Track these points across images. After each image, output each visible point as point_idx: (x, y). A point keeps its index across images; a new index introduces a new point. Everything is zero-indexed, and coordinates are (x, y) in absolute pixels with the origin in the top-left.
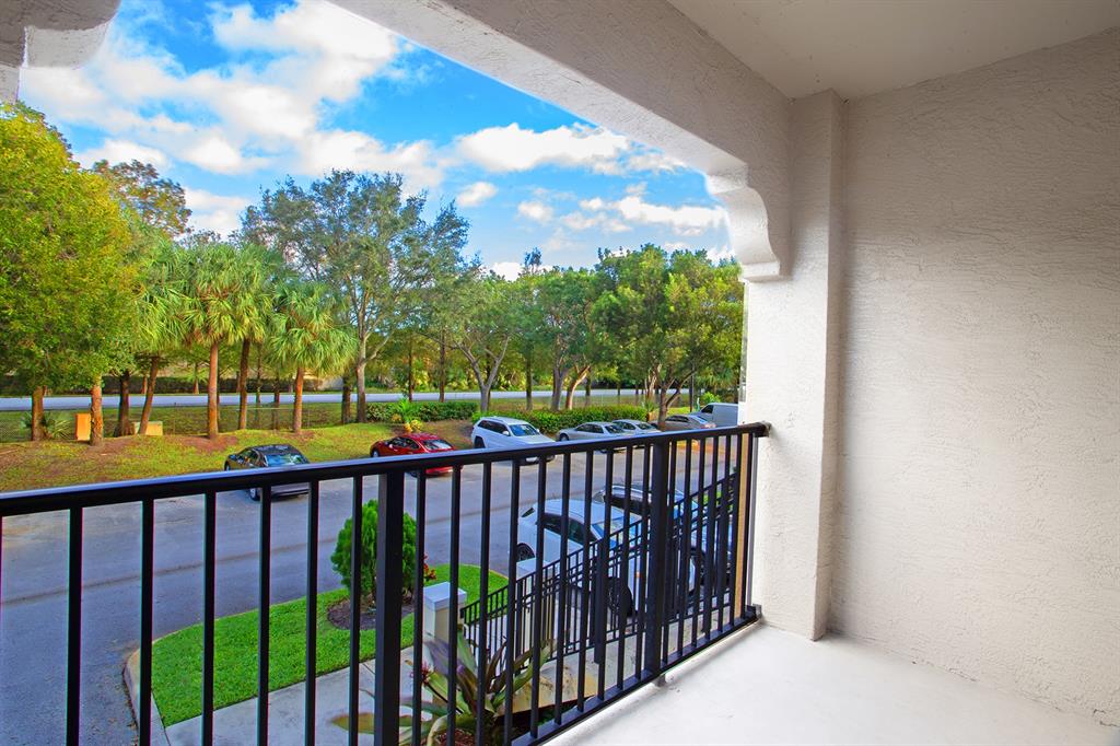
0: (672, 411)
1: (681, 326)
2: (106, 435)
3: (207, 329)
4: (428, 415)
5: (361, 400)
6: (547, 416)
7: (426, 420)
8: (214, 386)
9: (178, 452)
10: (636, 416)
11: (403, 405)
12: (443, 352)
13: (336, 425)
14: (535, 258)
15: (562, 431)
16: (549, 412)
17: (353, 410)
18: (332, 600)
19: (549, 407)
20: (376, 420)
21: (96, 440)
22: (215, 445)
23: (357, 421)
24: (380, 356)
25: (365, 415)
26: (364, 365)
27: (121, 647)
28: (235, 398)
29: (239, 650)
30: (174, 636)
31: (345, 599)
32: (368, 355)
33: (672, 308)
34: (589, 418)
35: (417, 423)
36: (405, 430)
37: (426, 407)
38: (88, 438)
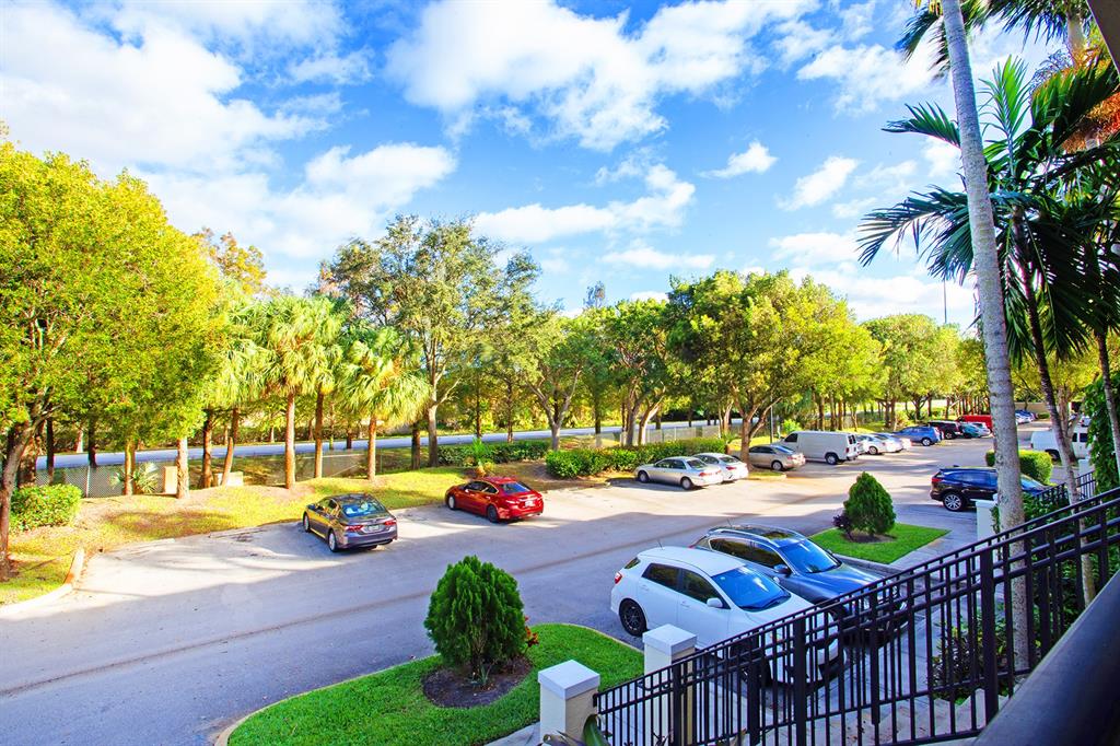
0: (755, 442)
1: (763, 350)
2: (192, 487)
3: (283, 381)
4: (502, 455)
5: (433, 442)
6: (623, 453)
7: (498, 462)
8: (291, 435)
9: (258, 503)
10: (714, 449)
11: (476, 446)
12: (509, 392)
13: (407, 470)
14: (598, 292)
15: (640, 468)
16: (623, 448)
17: (425, 454)
18: (426, 669)
19: (625, 443)
20: (447, 463)
21: (182, 492)
22: (294, 494)
23: (429, 465)
24: (450, 398)
25: (438, 459)
26: (435, 408)
27: (206, 726)
28: (311, 444)
29: (332, 733)
30: (261, 716)
31: (440, 668)
32: (439, 398)
33: (755, 333)
34: (666, 454)
35: (490, 465)
36: (478, 474)
37: (498, 449)
38: (175, 492)
